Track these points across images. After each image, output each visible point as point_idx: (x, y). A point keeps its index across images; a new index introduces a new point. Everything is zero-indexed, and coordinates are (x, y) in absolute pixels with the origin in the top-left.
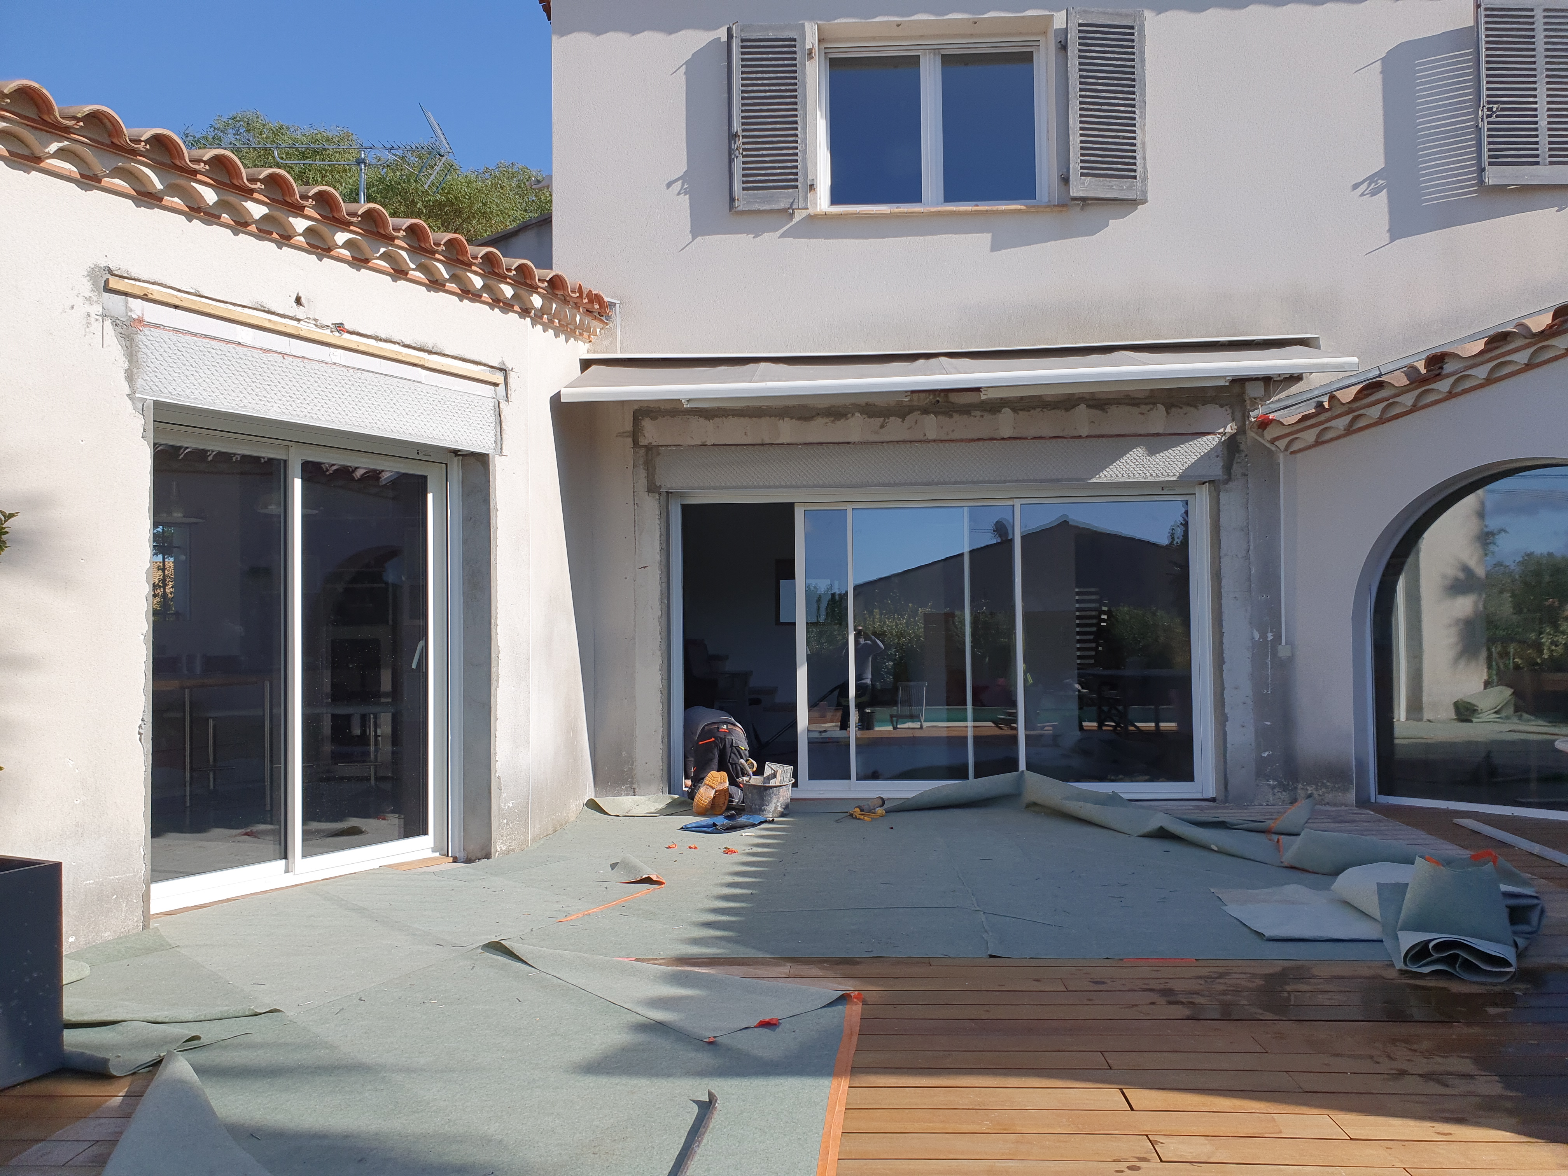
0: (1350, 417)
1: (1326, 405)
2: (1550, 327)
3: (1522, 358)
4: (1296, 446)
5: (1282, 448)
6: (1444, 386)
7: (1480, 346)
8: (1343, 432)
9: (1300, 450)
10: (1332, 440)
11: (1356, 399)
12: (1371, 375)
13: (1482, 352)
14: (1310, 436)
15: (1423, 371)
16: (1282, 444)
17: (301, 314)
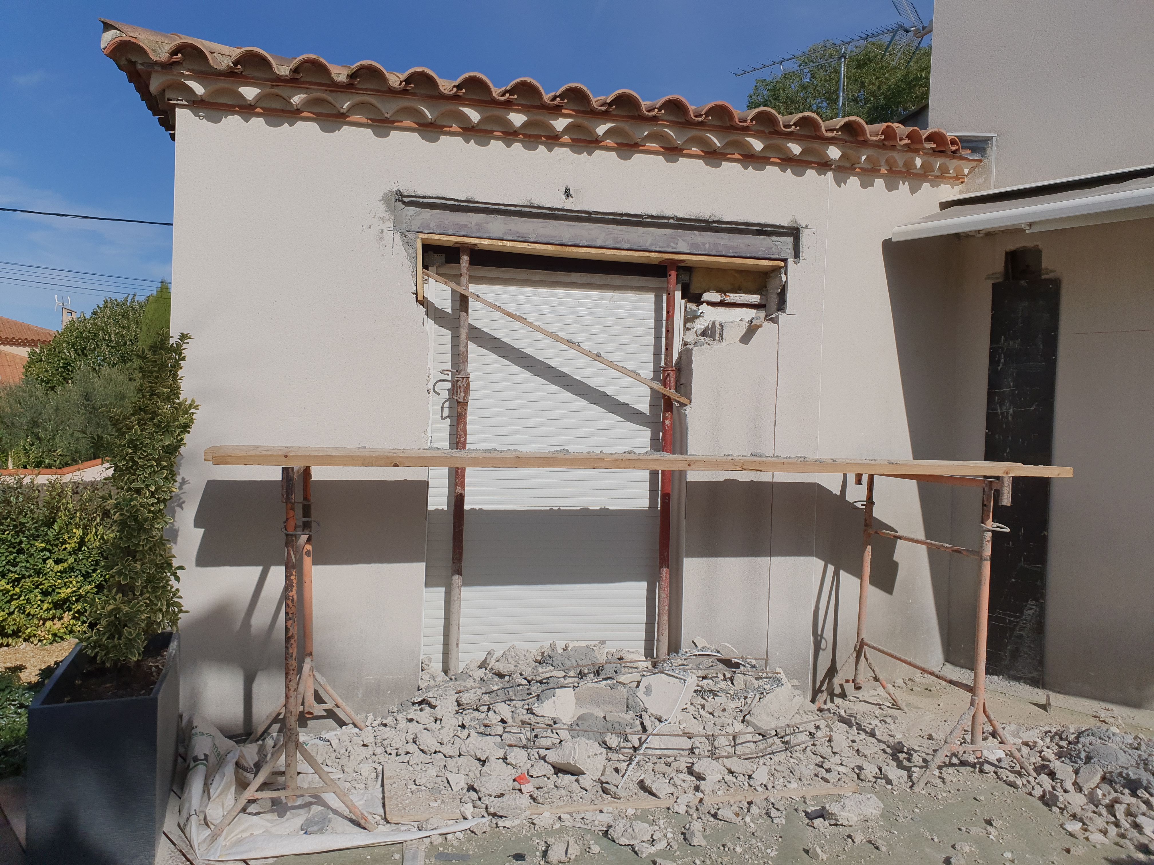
17: (569, 205)
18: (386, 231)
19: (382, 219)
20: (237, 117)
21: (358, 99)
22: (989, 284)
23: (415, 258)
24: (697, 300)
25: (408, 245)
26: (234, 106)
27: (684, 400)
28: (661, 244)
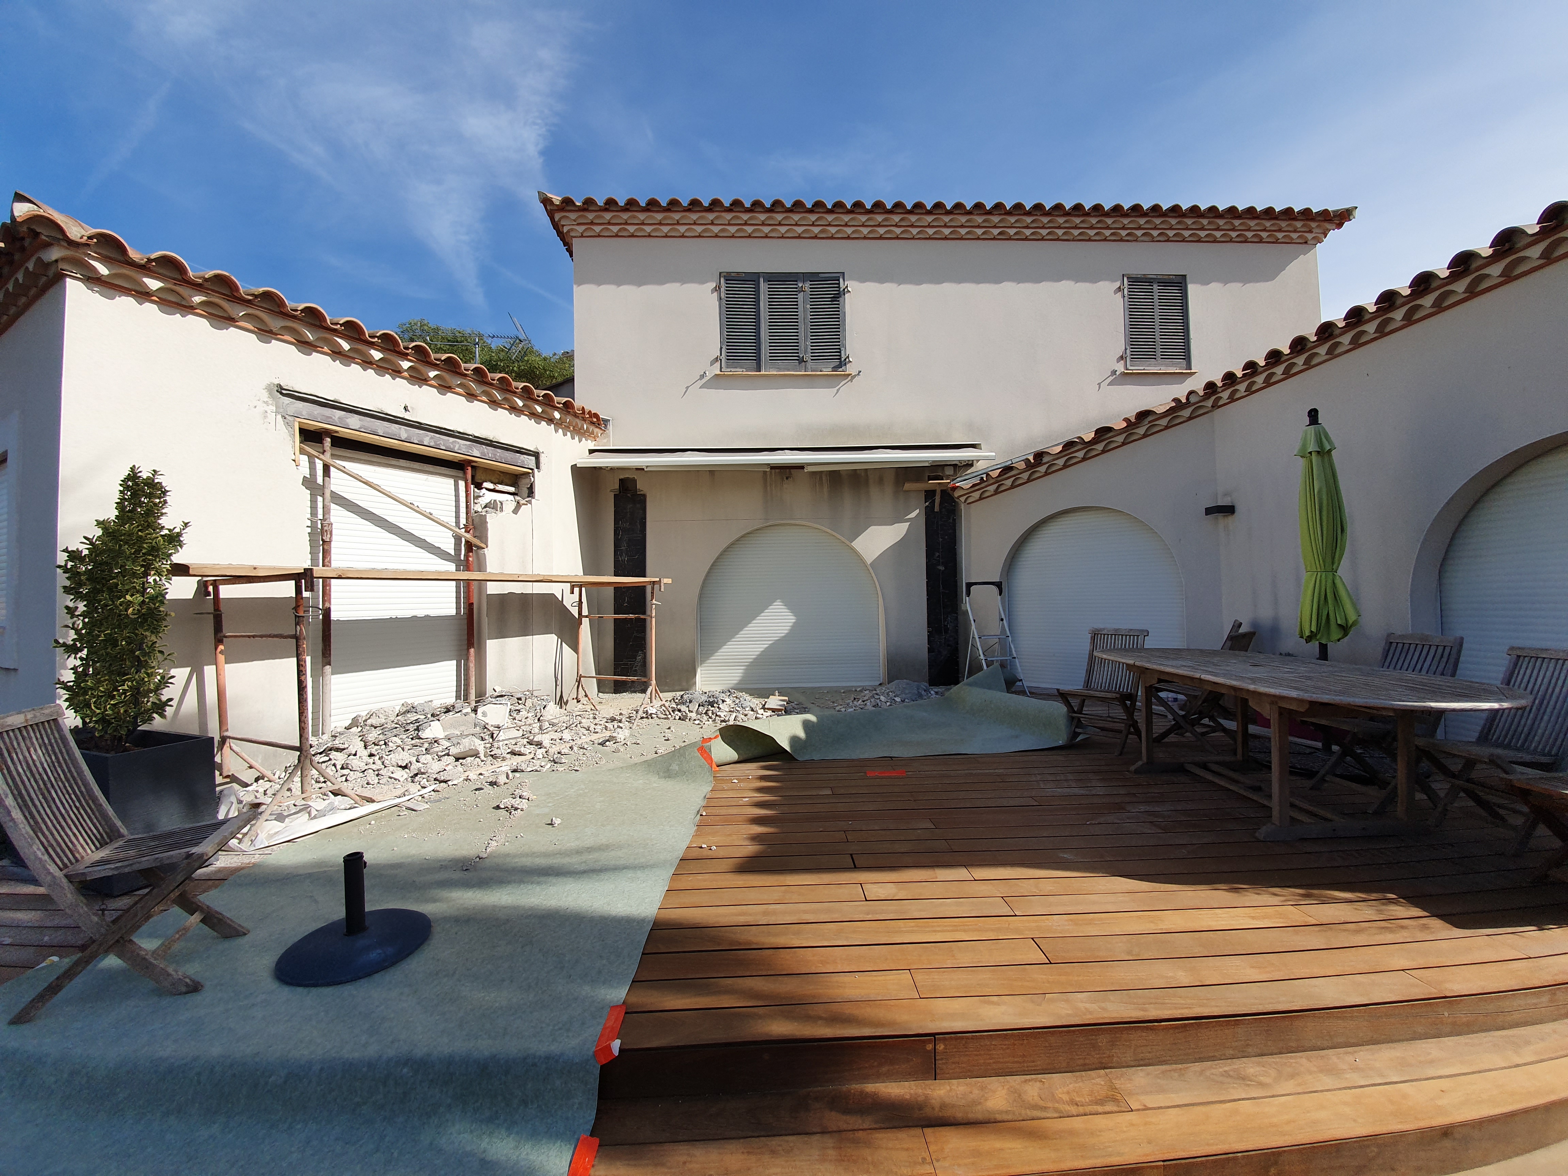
0: (997, 485)
1: (985, 479)
2: (1093, 439)
3: (1081, 454)
4: (970, 500)
5: (963, 501)
6: (1042, 469)
7: (1060, 448)
8: (993, 493)
9: (973, 502)
10: (988, 497)
11: (999, 475)
12: (1007, 464)
13: (1061, 452)
14: (976, 495)
15: (1032, 461)
16: (963, 499)
17: (407, 416)
18: (269, 412)
19: (266, 403)
20: (131, 299)
21: (250, 311)
22: (612, 495)
23: (294, 435)
24: (479, 486)
25: (288, 425)
26: (131, 290)
27: (483, 545)
28: (464, 450)
